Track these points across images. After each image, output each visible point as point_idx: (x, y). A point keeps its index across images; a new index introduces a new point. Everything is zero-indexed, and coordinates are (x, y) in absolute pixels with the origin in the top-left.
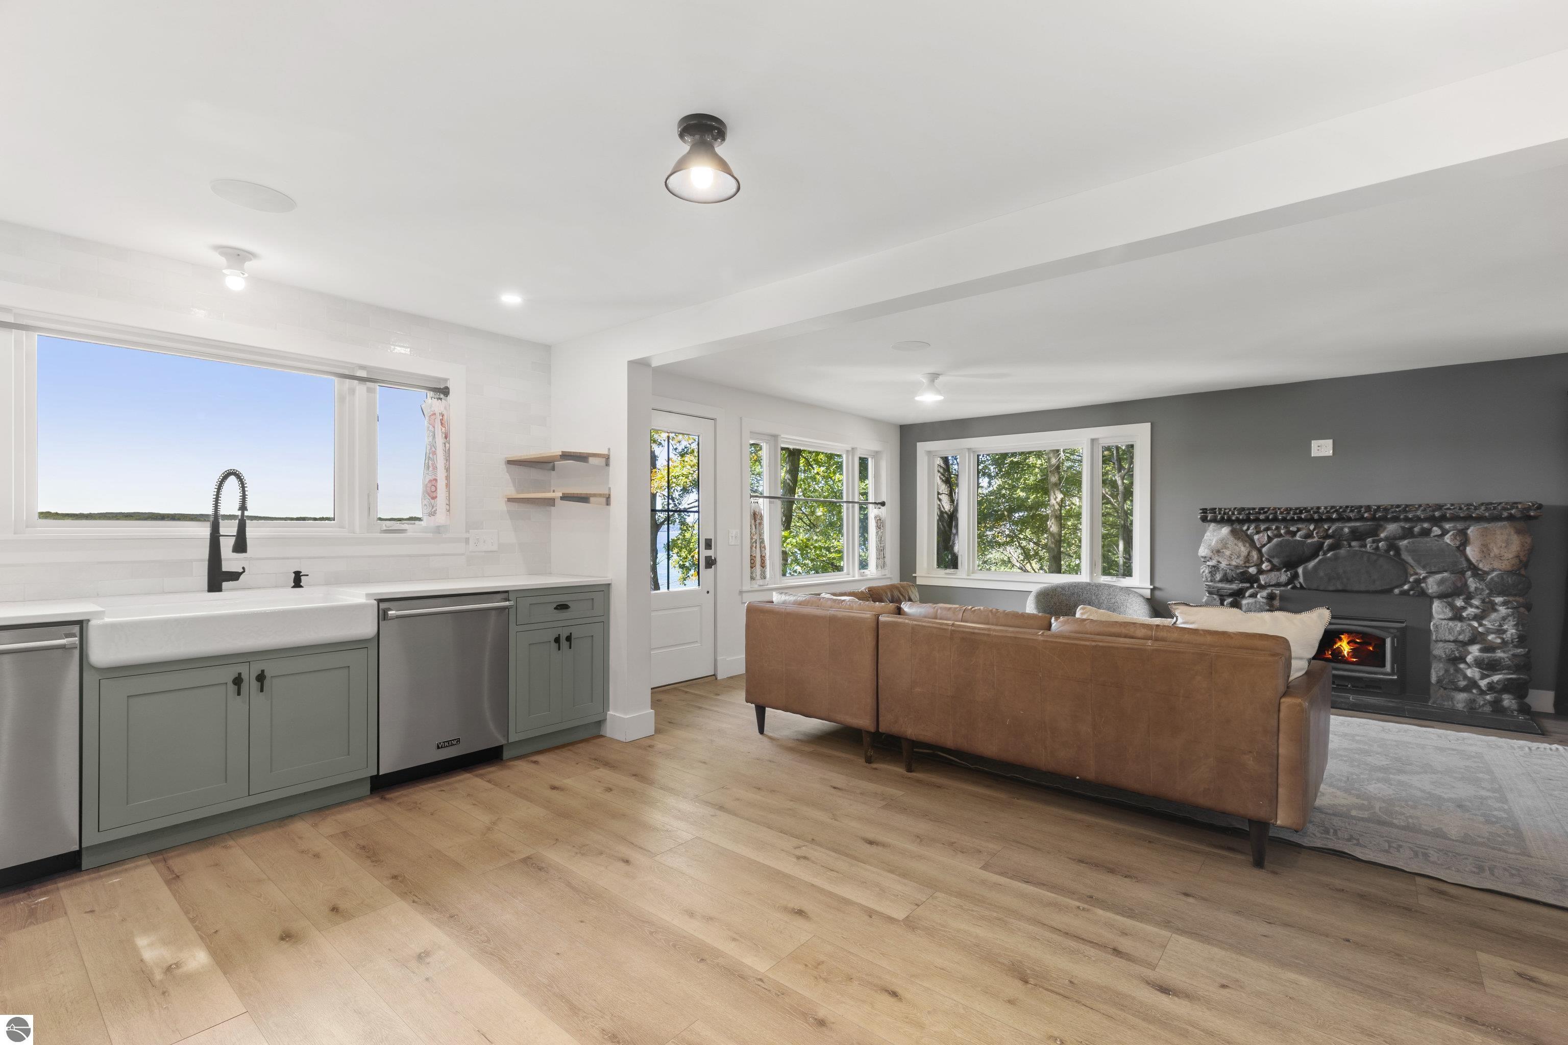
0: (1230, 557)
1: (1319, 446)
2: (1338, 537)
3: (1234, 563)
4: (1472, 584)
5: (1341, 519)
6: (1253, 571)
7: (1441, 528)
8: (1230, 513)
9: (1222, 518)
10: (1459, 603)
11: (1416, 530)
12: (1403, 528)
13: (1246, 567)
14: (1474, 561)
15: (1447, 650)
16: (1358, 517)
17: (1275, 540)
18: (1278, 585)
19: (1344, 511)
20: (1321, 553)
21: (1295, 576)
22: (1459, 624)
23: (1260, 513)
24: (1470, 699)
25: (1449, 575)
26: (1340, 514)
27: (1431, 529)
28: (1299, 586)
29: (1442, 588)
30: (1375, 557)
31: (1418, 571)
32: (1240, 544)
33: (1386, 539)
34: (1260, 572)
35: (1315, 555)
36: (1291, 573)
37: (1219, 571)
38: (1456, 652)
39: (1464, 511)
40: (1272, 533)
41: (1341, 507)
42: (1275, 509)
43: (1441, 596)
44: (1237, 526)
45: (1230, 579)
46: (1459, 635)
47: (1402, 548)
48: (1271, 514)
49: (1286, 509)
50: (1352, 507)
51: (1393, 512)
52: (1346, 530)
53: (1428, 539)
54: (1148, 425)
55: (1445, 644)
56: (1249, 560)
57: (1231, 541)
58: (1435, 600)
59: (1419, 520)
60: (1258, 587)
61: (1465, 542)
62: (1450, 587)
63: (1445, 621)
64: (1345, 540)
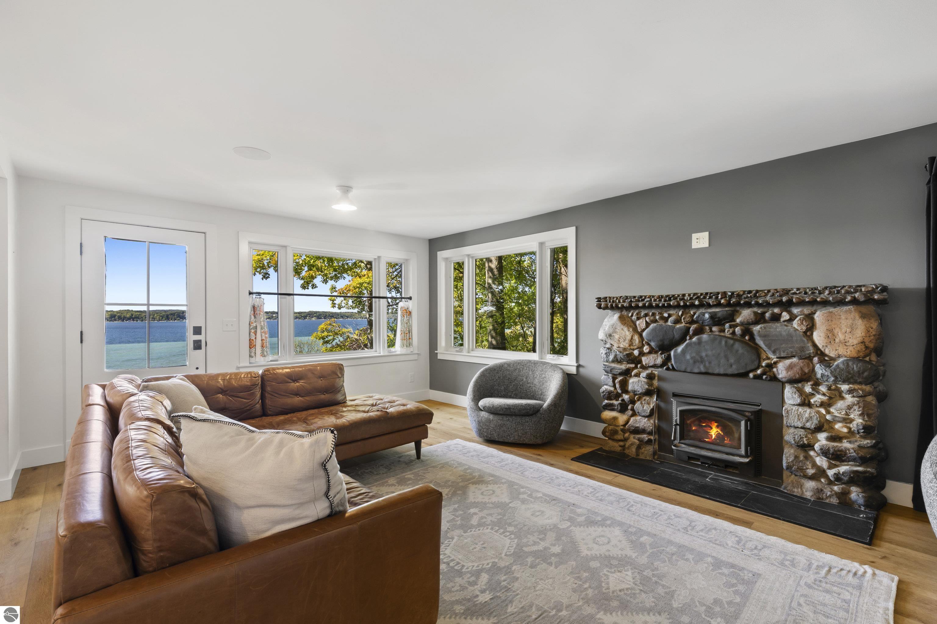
0: (619, 341)
1: (697, 239)
2: (701, 322)
3: (622, 346)
4: (819, 370)
5: (701, 305)
6: (636, 353)
7: (790, 313)
8: (617, 301)
9: (612, 305)
10: (808, 389)
11: (767, 315)
12: (755, 313)
13: (631, 349)
14: (820, 346)
15: (797, 437)
16: (716, 303)
17: (652, 326)
18: (655, 366)
19: (705, 298)
20: (688, 338)
21: (668, 358)
22: (808, 410)
23: (639, 301)
24: (817, 489)
25: (798, 361)
26: (701, 300)
27: (781, 314)
28: (671, 368)
29: (791, 374)
30: (731, 342)
31: (771, 356)
32: (626, 329)
33: (742, 324)
34: (642, 354)
35: (682, 340)
36: (665, 356)
37: (611, 353)
38: (805, 439)
39: (809, 296)
40: (649, 319)
41: (702, 294)
42: (650, 297)
43: (792, 381)
44: (625, 313)
45: (619, 360)
46: (807, 422)
47: (755, 333)
48: (647, 301)
49: (659, 297)
50: (711, 293)
51: (745, 298)
52: (707, 316)
53: (779, 325)
54: (573, 229)
55: (795, 430)
56: (632, 343)
57: (619, 326)
58: (786, 384)
59: (768, 305)
60: (641, 368)
61: (811, 328)
62: (798, 373)
63: (796, 406)
64: (707, 325)
